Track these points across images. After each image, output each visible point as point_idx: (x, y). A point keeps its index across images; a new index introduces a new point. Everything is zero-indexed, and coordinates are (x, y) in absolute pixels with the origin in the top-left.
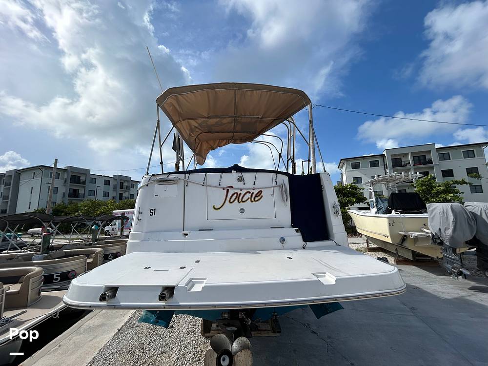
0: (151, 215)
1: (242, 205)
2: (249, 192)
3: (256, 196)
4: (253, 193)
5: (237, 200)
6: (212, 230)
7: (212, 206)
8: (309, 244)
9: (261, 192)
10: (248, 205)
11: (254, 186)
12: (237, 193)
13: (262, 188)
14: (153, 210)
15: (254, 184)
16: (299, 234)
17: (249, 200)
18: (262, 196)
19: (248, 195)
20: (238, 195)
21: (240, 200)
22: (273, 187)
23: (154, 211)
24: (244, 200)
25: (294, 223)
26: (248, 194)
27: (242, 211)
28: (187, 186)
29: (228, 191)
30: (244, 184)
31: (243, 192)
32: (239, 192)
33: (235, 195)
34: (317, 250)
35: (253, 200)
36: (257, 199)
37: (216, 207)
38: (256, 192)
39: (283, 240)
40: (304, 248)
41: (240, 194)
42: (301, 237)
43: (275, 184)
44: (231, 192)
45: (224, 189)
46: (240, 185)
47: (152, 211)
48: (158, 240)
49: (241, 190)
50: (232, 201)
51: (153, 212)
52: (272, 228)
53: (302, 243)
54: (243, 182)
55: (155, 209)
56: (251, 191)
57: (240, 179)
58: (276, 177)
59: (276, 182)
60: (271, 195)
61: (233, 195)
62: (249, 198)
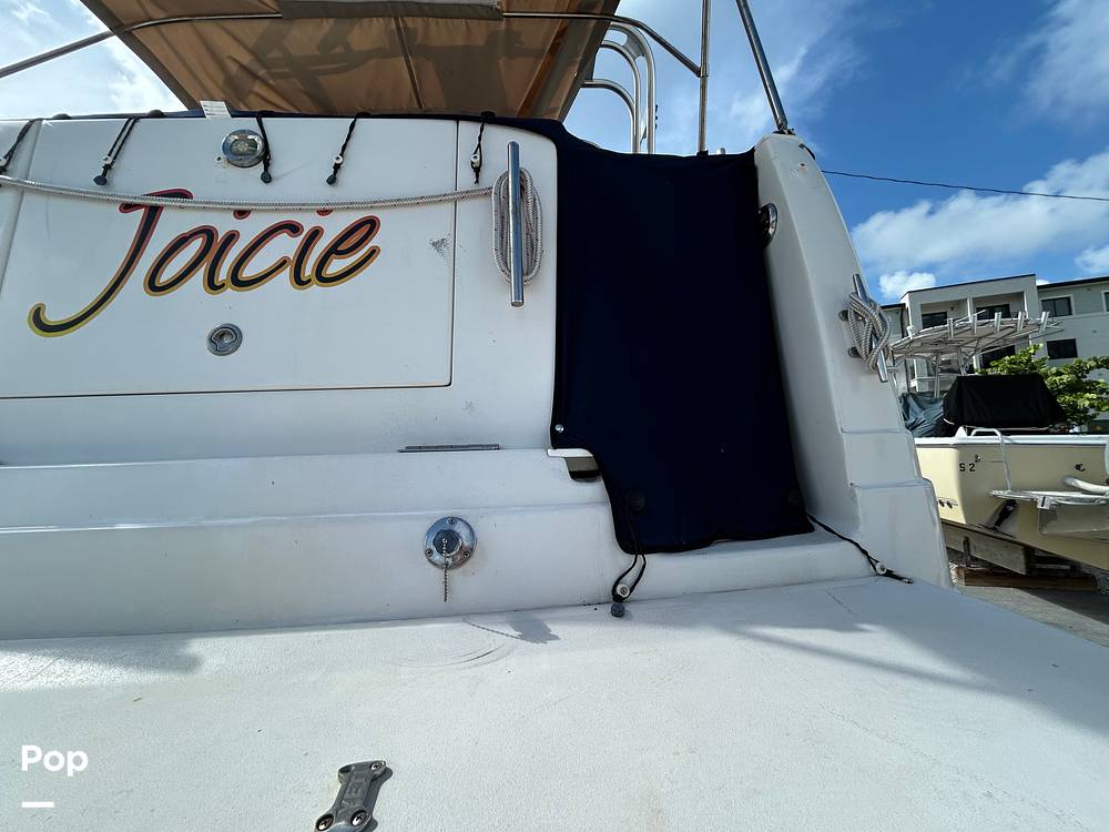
1: (232, 306)
2: (293, 228)
3: (334, 250)
4: (316, 234)
5: (200, 275)
7: (28, 311)
8: (664, 569)
9: (371, 225)
11: (328, 195)
12: (208, 232)
13: (373, 205)
15: (332, 181)
16: (595, 490)
17: (286, 273)
18: (373, 252)
19: (286, 246)
20: (213, 245)
21: (223, 274)
22: (456, 198)
24: (249, 272)
26: (284, 237)
27: (226, 339)
29: (153, 214)
30: (267, 178)
31: (249, 230)
32: (223, 224)
33: (196, 245)
34: (731, 626)
35: (308, 270)
36: (336, 266)
38: (334, 227)
39: (449, 543)
40: (618, 604)
41: (232, 237)
42: (601, 517)
43: (466, 179)
44: (172, 224)
45: (127, 207)
46: (244, 184)
49: (241, 214)
50: (167, 275)
52: (410, 449)
54: (260, 168)
56: (309, 222)
57: (243, 147)
58: (479, 146)
59: (477, 170)
60: (437, 245)
61: (181, 243)
62: (282, 264)
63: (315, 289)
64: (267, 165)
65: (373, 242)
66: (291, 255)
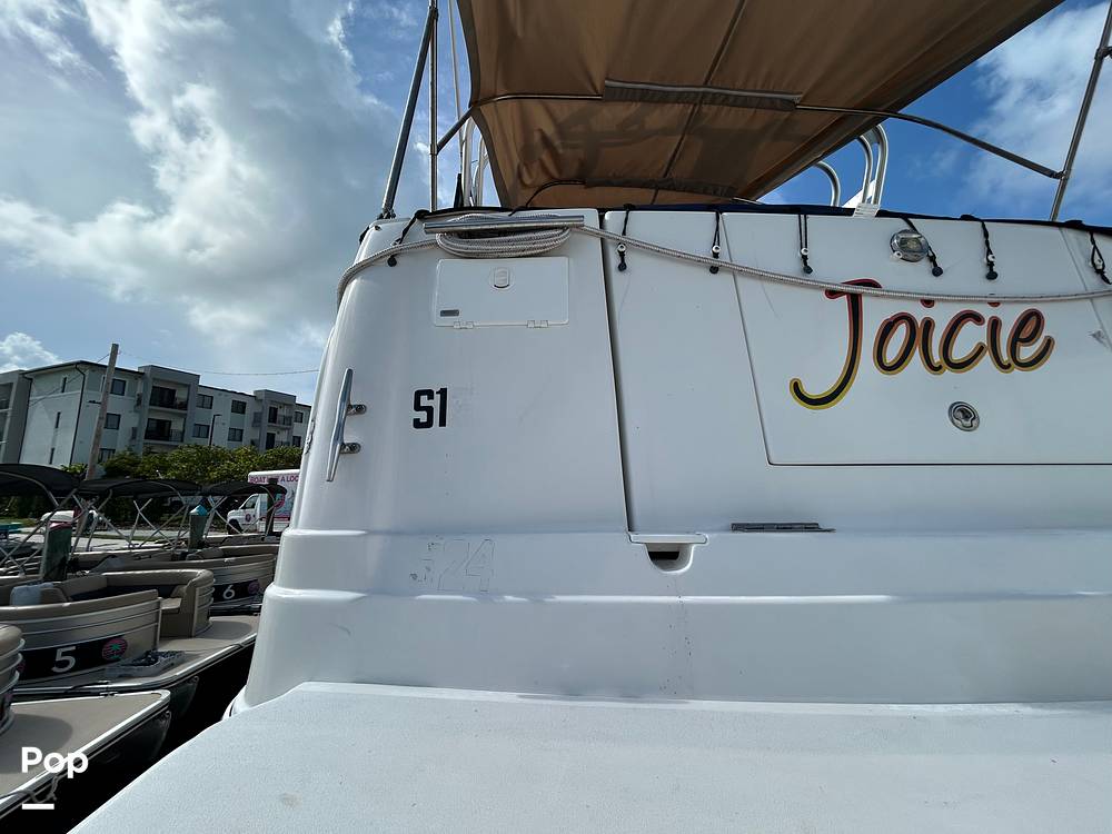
0: (417, 424)
1: (954, 385)
3: (1016, 340)
4: (996, 323)
5: (917, 356)
7: (787, 385)
9: (1036, 318)
10: (983, 384)
11: (988, 287)
12: (908, 319)
13: (1042, 299)
14: (430, 394)
15: (992, 276)
17: (987, 358)
18: (1049, 341)
19: (977, 333)
20: (920, 334)
21: (937, 358)
22: (1088, 296)
23: (436, 403)
24: (956, 356)
27: (963, 416)
28: (622, 267)
29: (855, 302)
30: (937, 272)
31: (942, 316)
32: (920, 313)
33: (902, 329)
35: (1005, 356)
36: (1026, 353)
37: (809, 392)
41: (929, 324)
43: (1093, 282)
44: (875, 313)
45: (832, 294)
46: (916, 276)
47: (424, 401)
48: (484, 594)
49: (928, 304)
50: (890, 357)
51: (430, 409)
54: (925, 265)
55: (443, 392)
56: (986, 312)
57: (912, 245)
58: (1095, 249)
59: (1101, 272)
60: (1098, 337)
61: (888, 329)
62: (980, 350)
63: (1018, 372)
64: (933, 259)
65: (1045, 333)
66: (985, 340)
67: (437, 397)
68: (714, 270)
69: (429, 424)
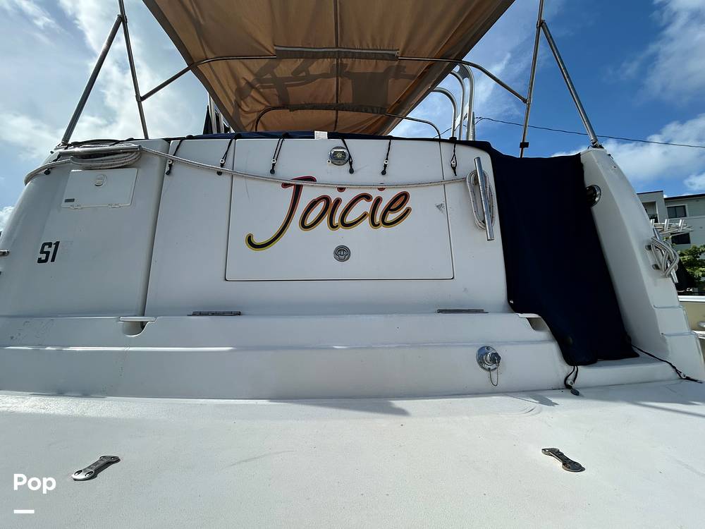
0: (40, 261)
1: (343, 236)
2: (368, 197)
3: (389, 209)
4: (379, 200)
5: (325, 220)
6: (239, 314)
7: (245, 238)
8: (587, 374)
9: (405, 196)
10: (360, 237)
11: (382, 179)
12: (326, 199)
13: (408, 185)
14: (50, 245)
15: (384, 173)
16: (544, 334)
17: (367, 221)
18: (408, 210)
19: (365, 206)
20: (330, 206)
21: (337, 220)
22: (443, 182)
23: (52, 250)
24: (348, 219)
25: (519, 299)
26: (363, 202)
27: (342, 253)
28: (169, 173)
29: (298, 190)
30: (351, 171)
31: (346, 197)
32: (333, 195)
33: (321, 205)
34: (633, 400)
35: (378, 219)
36: (391, 217)
37: (257, 241)
38: (387, 197)
39: (489, 358)
40: (570, 388)
41: (338, 201)
42: (553, 349)
43: (449, 173)
44: (309, 194)
45: (285, 185)
46: (338, 174)
47: (46, 248)
49: (341, 190)
50: (309, 220)
51: (49, 253)
52: (440, 311)
53: (563, 369)
54: (347, 166)
55: (57, 244)
56: (375, 194)
57: (339, 156)
58: (454, 155)
59: (454, 169)
60: (439, 207)
61: (313, 204)
62: (365, 215)
63: (382, 228)
64: (351, 163)
65: (407, 205)
66: (368, 210)
67: (53, 246)
68: (219, 173)
69: (46, 261)
